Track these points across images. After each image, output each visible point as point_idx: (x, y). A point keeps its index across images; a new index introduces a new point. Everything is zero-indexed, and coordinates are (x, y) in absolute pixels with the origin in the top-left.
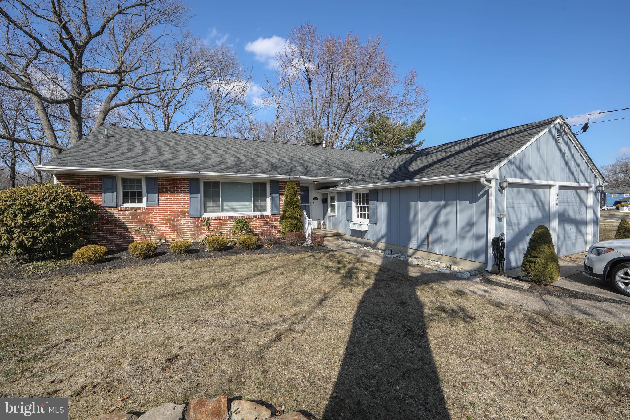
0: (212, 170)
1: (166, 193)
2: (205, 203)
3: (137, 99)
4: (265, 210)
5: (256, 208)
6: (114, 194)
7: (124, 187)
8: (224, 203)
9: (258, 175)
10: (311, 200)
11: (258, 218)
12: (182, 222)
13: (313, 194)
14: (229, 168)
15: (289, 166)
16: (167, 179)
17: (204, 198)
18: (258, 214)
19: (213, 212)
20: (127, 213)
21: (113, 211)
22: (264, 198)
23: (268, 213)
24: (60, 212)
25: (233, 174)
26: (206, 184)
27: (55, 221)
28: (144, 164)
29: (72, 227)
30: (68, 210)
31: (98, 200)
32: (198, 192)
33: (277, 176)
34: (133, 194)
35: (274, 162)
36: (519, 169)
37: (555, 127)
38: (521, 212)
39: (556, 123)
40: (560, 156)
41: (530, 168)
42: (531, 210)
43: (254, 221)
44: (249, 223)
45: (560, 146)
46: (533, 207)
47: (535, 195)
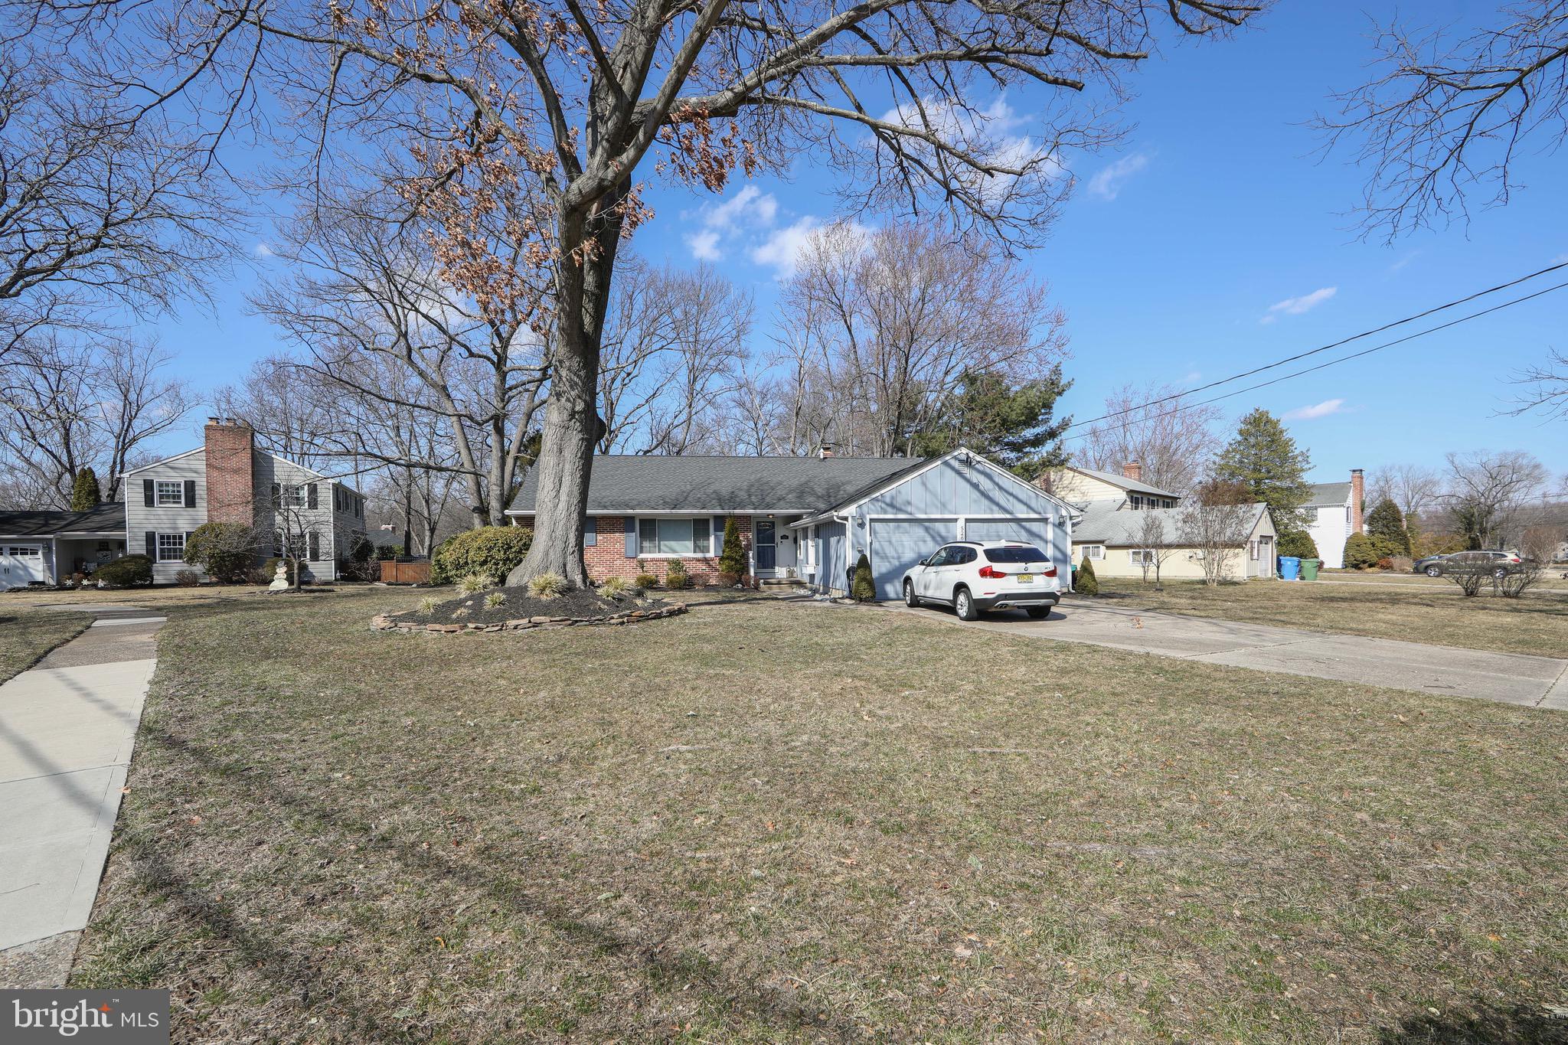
0: (647, 507)
1: (603, 532)
2: (641, 543)
4: (708, 552)
5: (697, 548)
8: (662, 543)
9: (695, 511)
10: (778, 539)
11: (699, 560)
12: (618, 562)
13: (779, 531)
14: (666, 504)
15: (743, 495)
16: (604, 518)
17: (640, 537)
18: (699, 555)
19: (649, 552)
22: (707, 536)
23: (711, 554)
25: (668, 511)
26: (642, 522)
32: (633, 531)
33: (719, 511)
35: (725, 491)
36: (892, 505)
37: (955, 458)
38: (903, 546)
39: (956, 453)
40: (968, 486)
41: (909, 503)
42: (921, 543)
43: (693, 564)
44: (687, 565)
45: (968, 476)
46: (925, 541)
47: (927, 529)
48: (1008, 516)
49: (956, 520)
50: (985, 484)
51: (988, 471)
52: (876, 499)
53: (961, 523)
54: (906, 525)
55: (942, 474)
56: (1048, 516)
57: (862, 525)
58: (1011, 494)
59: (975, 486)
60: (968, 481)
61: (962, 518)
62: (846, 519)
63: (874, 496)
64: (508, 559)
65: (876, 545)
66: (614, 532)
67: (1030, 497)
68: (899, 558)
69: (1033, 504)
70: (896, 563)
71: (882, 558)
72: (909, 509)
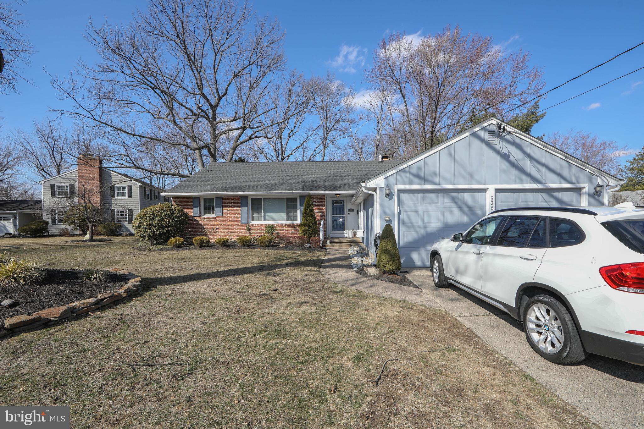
0: (255, 190)
1: (227, 207)
2: (253, 214)
3: (254, 136)
4: (296, 220)
5: (289, 218)
6: (199, 208)
7: (205, 204)
8: (266, 214)
10: (346, 211)
11: (289, 226)
12: (236, 227)
13: (348, 206)
14: (267, 188)
15: (321, 182)
16: (228, 197)
17: (252, 210)
18: (290, 222)
19: (258, 220)
20: (205, 220)
21: (198, 219)
22: (295, 210)
23: (297, 222)
24: (166, 219)
26: (253, 200)
27: (163, 223)
28: (215, 188)
29: (172, 227)
30: (170, 217)
31: (191, 212)
32: (246, 206)
34: (210, 208)
36: (418, 176)
37: (484, 129)
38: (429, 216)
39: (485, 124)
40: (498, 158)
41: (435, 174)
42: (447, 213)
43: (286, 228)
44: (278, 229)
45: (498, 147)
46: (451, 211)
47: (453, 199)
48: (540, 186)
49: (485, 190)
50: (515, 154)
51: (518, 141)
52: (403, 170)
53: (491, 193)
54: (432, 195)
55: (470, 145)
56: (582, 185)
57: (389, 196)
58: (543, 165)
59: (505, 157)
60: (498, 152)
61: (491, 188)
62: (375, 190)
63: (401, 167)
64: (152, 225)
65: (403, 216)
66: (234, 207)
67: (561, 166)
68: (425, 227)
69: (565, 173)
70: (422, 232)
71: (408, 227)
72: (437, 180)
